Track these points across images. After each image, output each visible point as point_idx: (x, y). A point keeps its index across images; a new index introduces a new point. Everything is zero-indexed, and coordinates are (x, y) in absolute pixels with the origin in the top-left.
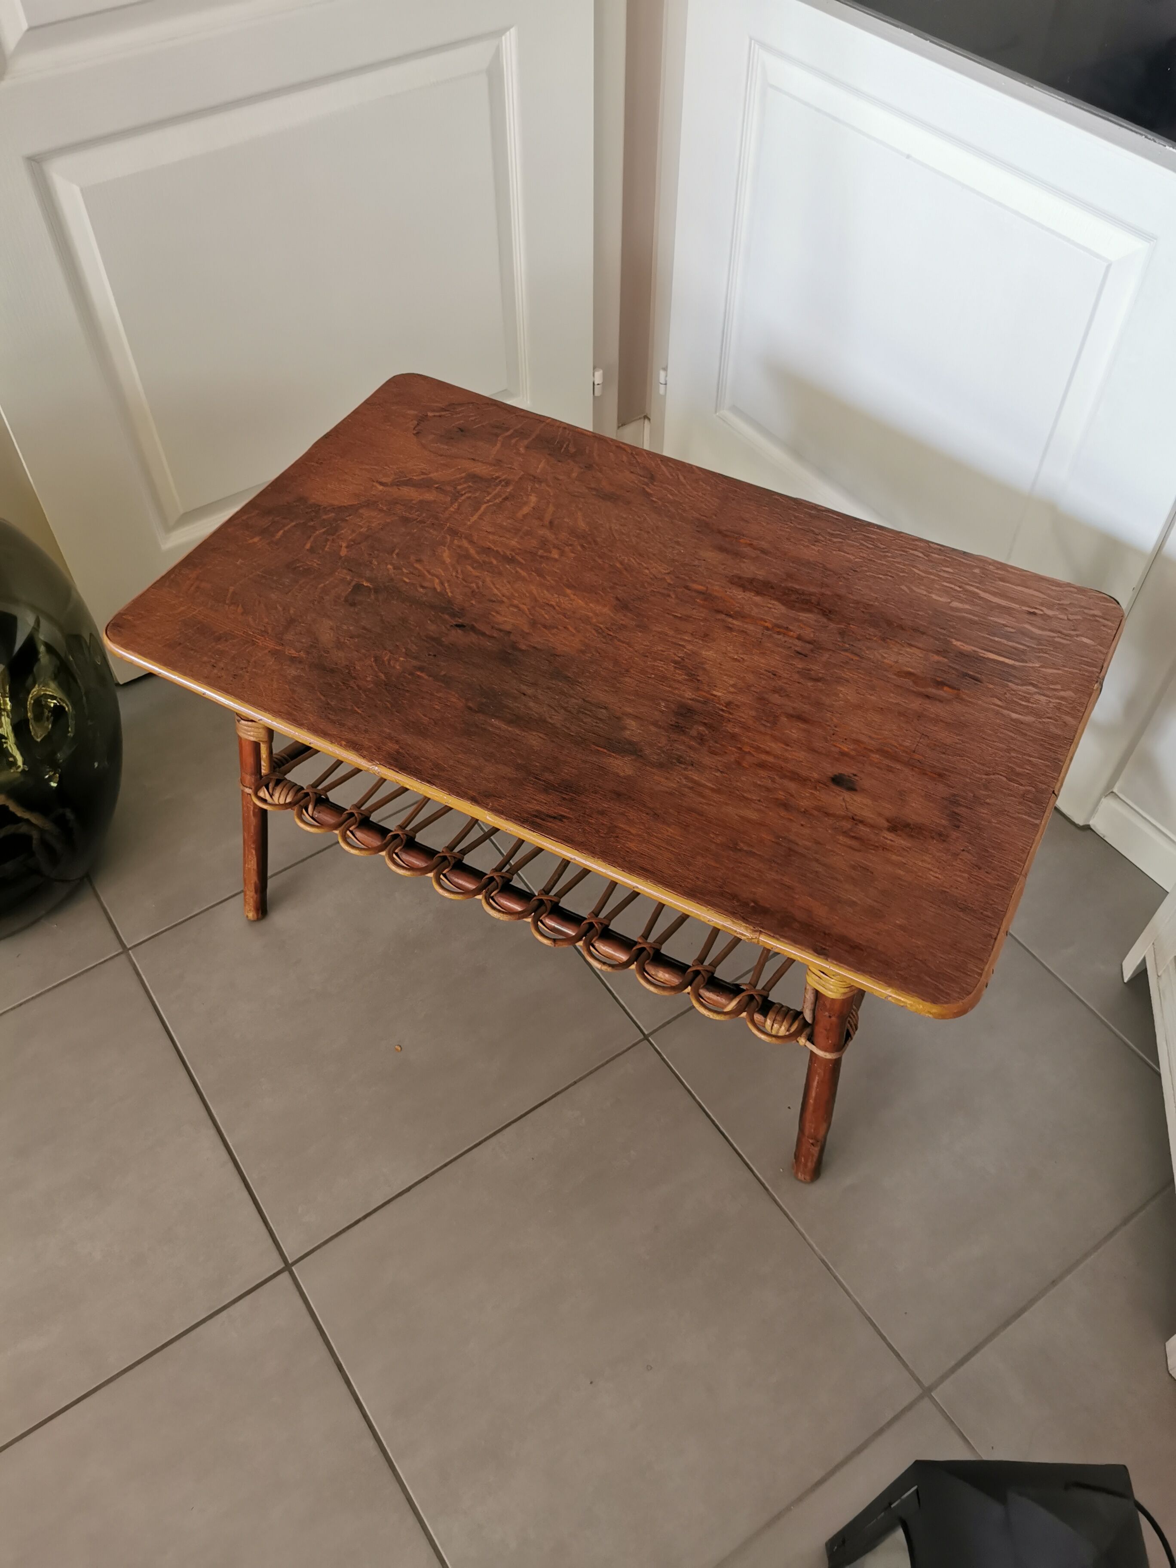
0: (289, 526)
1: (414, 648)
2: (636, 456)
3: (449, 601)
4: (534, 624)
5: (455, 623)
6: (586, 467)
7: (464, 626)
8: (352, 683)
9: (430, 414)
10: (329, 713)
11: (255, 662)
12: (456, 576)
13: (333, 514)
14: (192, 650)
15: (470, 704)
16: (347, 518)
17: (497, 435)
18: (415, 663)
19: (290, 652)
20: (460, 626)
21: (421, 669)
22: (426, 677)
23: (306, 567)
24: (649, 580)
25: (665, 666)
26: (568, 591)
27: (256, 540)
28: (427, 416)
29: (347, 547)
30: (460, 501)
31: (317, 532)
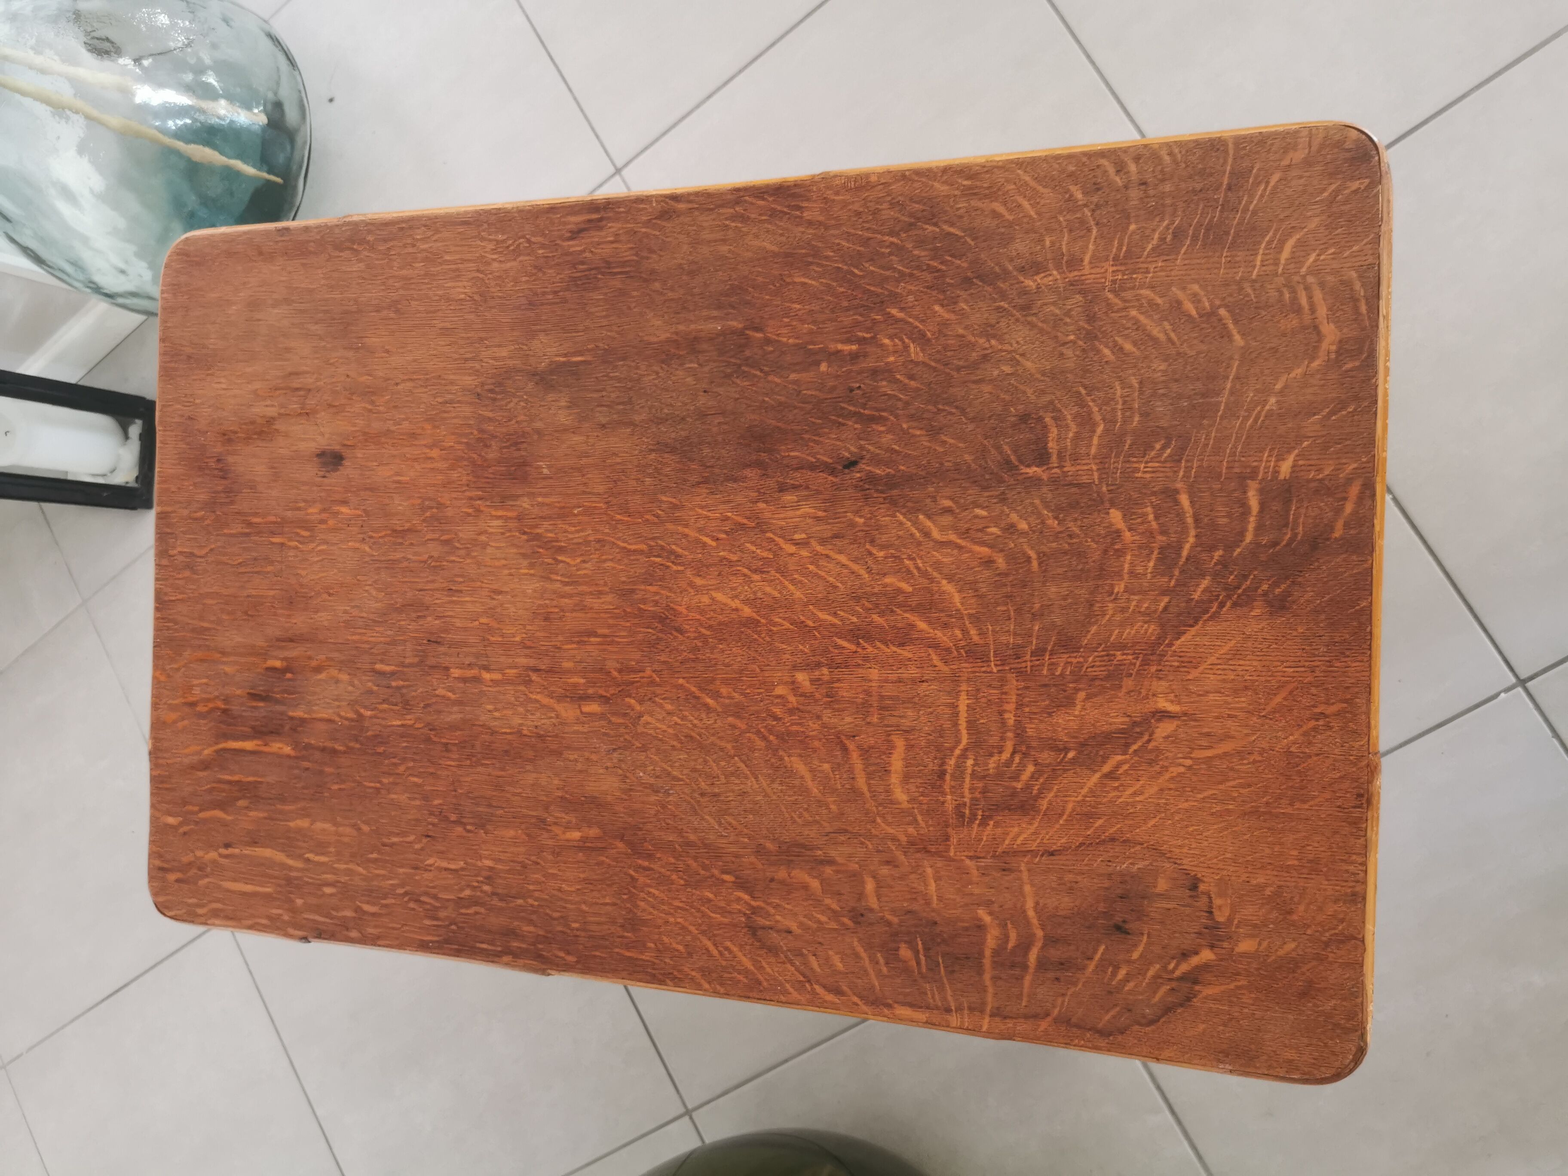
0: (1251, 527)
1: (885, 386)
2: (802, 979)
3: (893, 503)
4: (761, 526)
5: (861, 466)
6: (862, 915)
7: (846, 467)
8: (928, 277)
9: (1207, 955)
10: (923, 211)
11: (1089, 230)
12: (913, 559)
13: (1196, 596)
14: (1201, 191)
15: (759, 335)
16: (1166, 599)
17: (1051, 941)
18: (870, 363)
19: (1051, 278)
20: (851, 464)
21: (854, 357)
22: (840, 346)
23: (1153, 453)
24: (658, 690)
25: (571, 536)
26: (747, 611)
27: (1286, 468)
28: (1212, 947)
29: (1118, 532)
30: (1010, 735)
31: (1192, 540)
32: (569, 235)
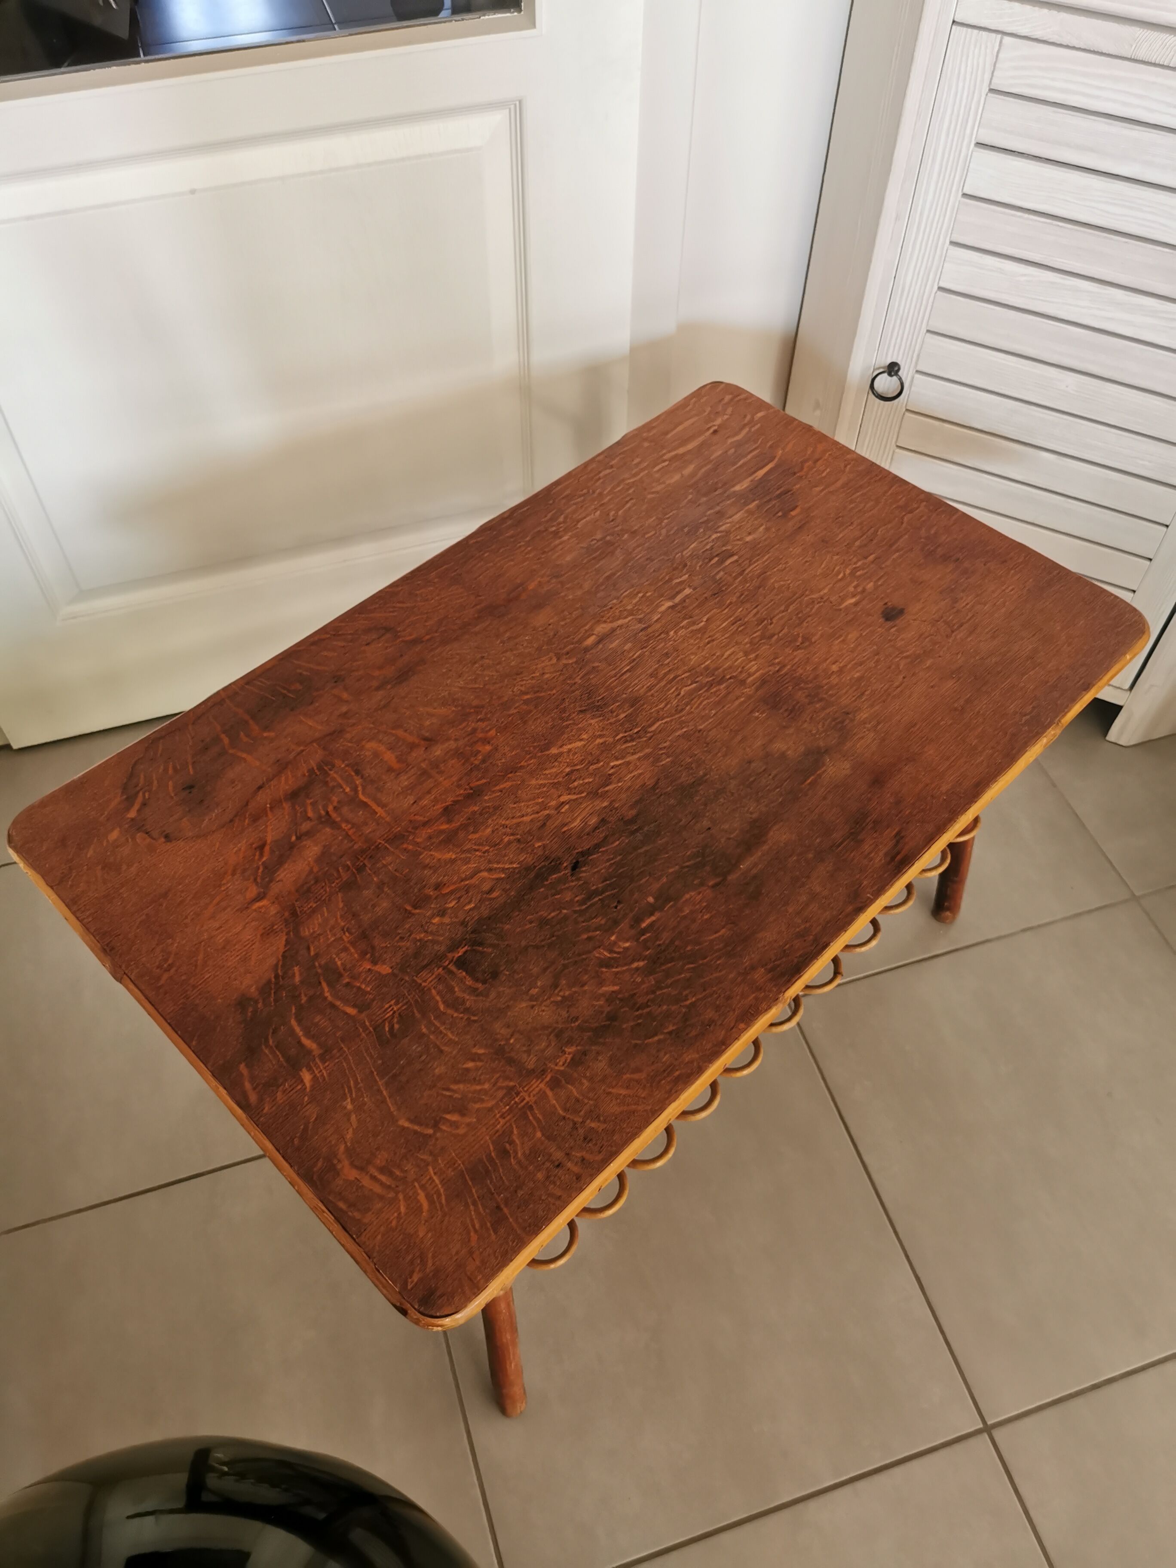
0: (298, 1029)
1: (600, 921)
2: (340, 633)
3: (528, 869)
4: (594, 794)
5: (568, 871)
6: (336, 682)
7: (577, 862)
8: (641, 1000)
9: (132, 814)
10: (687, 1034)
11: (566, 1110)
12: (484, 853)
13: (296, 969)
14: (516, 1192)
15: (711, 883)
16: (312, 953)
17: (223, 753)
18: (624, 925)
19: (561, 1063)
20: (575, 867)
21: (638, 920)
22: (653, 918)
23: (395, 1020)
24: (561, 678)
25: (702, 699)
26: (554, 751)
27: (307, 1077)
28: (132, 819)
29: (375, 963)
30: (338, 819)
31: (327, 994)
32: (902, 834)
